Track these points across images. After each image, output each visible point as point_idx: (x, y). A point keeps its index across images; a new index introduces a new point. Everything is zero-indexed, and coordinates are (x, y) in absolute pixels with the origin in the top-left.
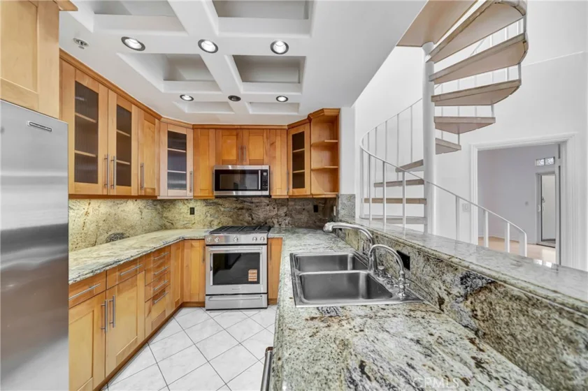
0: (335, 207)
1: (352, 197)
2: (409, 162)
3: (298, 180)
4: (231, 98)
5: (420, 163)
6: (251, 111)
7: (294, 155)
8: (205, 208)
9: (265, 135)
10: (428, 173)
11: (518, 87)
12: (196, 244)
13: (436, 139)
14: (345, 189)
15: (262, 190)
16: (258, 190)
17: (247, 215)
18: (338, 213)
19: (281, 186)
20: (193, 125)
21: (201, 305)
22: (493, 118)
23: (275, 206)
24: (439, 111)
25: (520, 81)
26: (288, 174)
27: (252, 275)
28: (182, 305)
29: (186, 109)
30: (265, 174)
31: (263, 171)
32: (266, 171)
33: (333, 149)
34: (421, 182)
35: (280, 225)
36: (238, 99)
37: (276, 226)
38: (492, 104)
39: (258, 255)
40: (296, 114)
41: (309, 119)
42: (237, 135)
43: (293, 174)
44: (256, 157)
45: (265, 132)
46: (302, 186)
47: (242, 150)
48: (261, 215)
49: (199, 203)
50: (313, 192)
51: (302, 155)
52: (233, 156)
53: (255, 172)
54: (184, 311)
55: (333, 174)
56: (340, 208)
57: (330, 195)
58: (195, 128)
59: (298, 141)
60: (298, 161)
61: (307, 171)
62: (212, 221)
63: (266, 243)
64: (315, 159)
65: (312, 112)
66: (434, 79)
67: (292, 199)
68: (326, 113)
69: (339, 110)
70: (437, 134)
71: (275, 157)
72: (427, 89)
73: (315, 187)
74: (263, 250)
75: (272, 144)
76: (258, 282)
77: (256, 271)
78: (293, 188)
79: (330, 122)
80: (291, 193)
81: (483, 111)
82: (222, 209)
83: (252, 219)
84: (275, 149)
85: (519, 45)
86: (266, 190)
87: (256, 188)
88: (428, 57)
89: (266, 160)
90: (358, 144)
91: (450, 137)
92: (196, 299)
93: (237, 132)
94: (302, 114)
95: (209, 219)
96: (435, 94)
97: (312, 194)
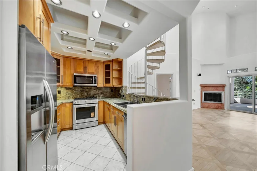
0: (121, 90)
1: (126, 87)
2: (140, 77)
3: (108, 81)
4: (88, 51)
5: (144, 77)
6: (93, 55)
7: (106, 72)
8: (66, 91)
9: (95, 63)
10: (146, 80)
11: (164, 61)
12: (67, 105)
14: (124, 84)
15: (94, 84)
16: (92, 84)
17: (85, 93)
18: (122, 92)
19: (101, 83)
20: (63, 56)
21: (71, 129)
22: (160, 67)
23: (97, 90)
24: (148, 64)
25: (164, 59)
26: (103, 78)
27: (92, 114)
28: (62, 130)
30: (95, 78)
31: (95, 77)
32: (96, 77)
33: (120, 72)
34: (144, 83)
35: (99, 97)
36: (91, 51)
38: (159, 63)
39: (94, 107)
40: (108, 58)
41: (112, 60)
42: (83, 62)
43: (106, 78)
44: (90, 71)
45: (95, 62)
46: (109, 83)
47: (85, 68)
48: (92, 93)
49: (63, 89)
50: (114, 85)
51: (109, 72)
52: (82, 70)
53: (92, 77)
55: (120, 80)
56: (123, 90)
57: (120, 86)
59: (108, 67)
60: (108, 74)
61: (111, 78)
62: (70, 96)
63: (97, 102)
64: (114, 74)
65: (114, 58)
66: (147, 55)
67: (105, 87)
68: (119, 60)
69: (123, 59)
70: (148, 70)
71: (98, 72)
72: (146, 58)
73: (114, 83)
74: (97, 105)
75: (98, 67)
76: (95, 117)
77: (94, 113)
78: (106, 83)
79: (120, 63)
80: (105, 85)
81: (157, 65)
82: (74, 91)
83: (88, 95)
84: (98, 69)
85: (163, 52)
86: (96, 84)
88: (146, 49)
89: (95, 73)
90: (128, 69)
91: (150, 71)
92: (68, 126)
94: (111, 58)
95: (68, 95)
96: (148, 59)
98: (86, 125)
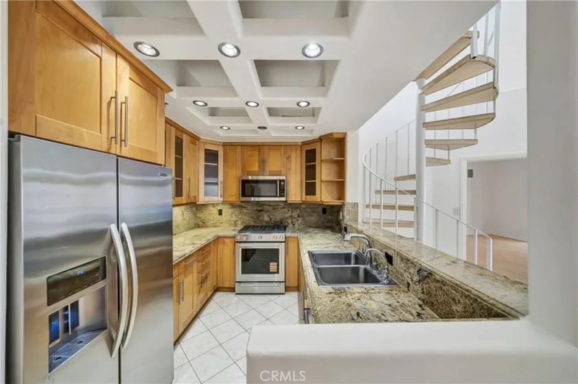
0: (341, 213)
1: (355, 205)
2: (405, 174)
3: (310, 189)
4: (259, 128)
5: (413, 177)
6: (273, 134)
7: (307, 167)
8: (231, 210)
9: (282, 151)
10: (419, 185)
11: (493, 119)
12: (227, 241)
13: (427, 158)
14: (350, 198)
15: (280, 196)
16: (276, 196)
17: (266, 216)
18: (343, 217)
19: (295, 193)
20: (224, 143)
21: (232, 290)
22: (476, 140)
23: (290, 209)
24: (430, 134)
25: (494, 114)
26: (302, 182)
27: (273, 266)
28: (217, 290)
29: (221, 133)
30: (282, 183)
31: (281, 181)
32: (284, 181)
33: (340, 165)
34: (413, 192)
35: (294, 225)
36: (265, 128)
37: (291, 225)
38: (475, 128)
39: (277, 251)
40: (310, 135)
41: (321, 139)
42: (259, 151)
43: (306, 183)
44: (275, 168)
45: (283, 147)
46: (314, 194)
47: (263, 163)
48: (278, 216)
49: (226, 206)
50: (323, 200)
51: (314, 167)
52: (256, 168)
53: (275, 182)
54: (219, 295)
55: (340, 186)
56: (345, 214)
57: (338, 203)
58: (225, 145)
59: (311, 156)
60: (310, 172)
61: (318, 181)
62: (237, 221)
63: (284, 240)
64: (325, 173)
65: (323, 134)
66: (424, 108)
67: (303, 203)
68: (335, 136)
69: (346, 134)
70: (429, 152)
71: (290, 169)
72: (420, 117)
73: (325, 195)
74: (282, 247)
75: (289, 158)
76: (278, 272)
77: (276, 264)
78: (306, 194)
79: (340, 143)
80: (304, 200)
81: (468, 134)
82: (245, 211)
83: (270, 219)
84: (290, 162)
85: (491, 90)
86: (284, 196)
87: (275, 195)
88: (420, 92)
89: (283, 172)
90: (361, 160)
91: (441, 154)
92: (227, 285)
93: (260, 148)
94: (316, 135)
95: (234, 219)
96: (427, 121)
97: (321, 201)
98: (257, 288)
